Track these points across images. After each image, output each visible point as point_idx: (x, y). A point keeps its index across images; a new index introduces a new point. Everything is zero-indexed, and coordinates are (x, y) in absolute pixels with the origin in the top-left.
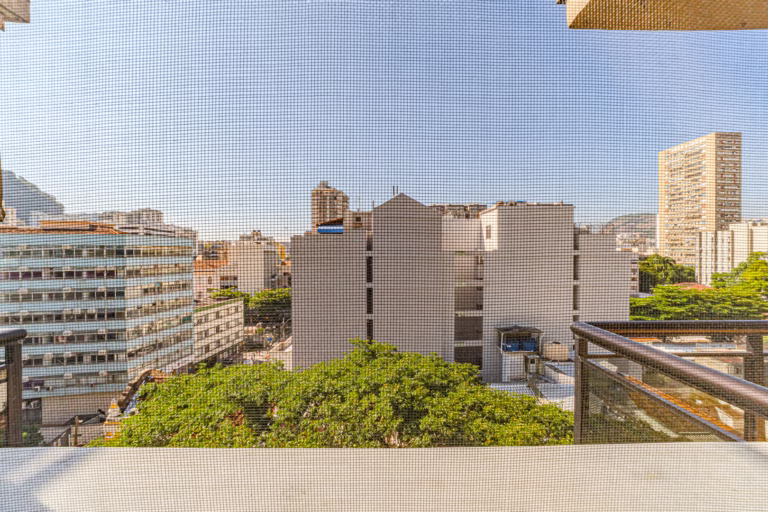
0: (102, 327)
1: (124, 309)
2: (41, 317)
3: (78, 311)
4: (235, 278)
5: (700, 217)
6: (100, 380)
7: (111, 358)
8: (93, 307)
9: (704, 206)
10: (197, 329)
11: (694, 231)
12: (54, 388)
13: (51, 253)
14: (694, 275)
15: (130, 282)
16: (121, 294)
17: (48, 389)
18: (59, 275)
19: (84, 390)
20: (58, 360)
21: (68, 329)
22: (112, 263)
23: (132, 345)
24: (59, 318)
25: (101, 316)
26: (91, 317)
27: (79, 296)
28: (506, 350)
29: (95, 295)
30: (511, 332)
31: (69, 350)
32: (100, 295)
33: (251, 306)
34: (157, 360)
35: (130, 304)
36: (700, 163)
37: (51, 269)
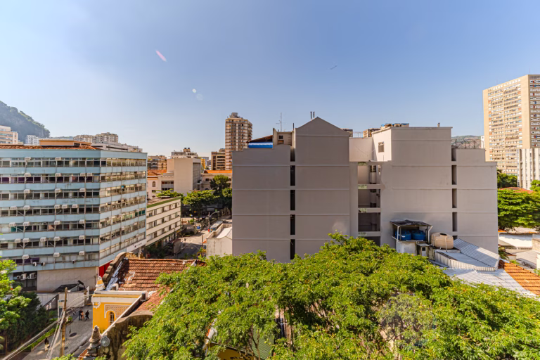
0: (82, 218)
1: (99, 205)
2: (38, 210)
3: (65, 206)
4: (172, 183)
5: (517, 138)
6: (79, 258)
7: (88, 241)
8: (76, 203)
9: (520, 129)
10: (149, 220)
11: (513, 148)
12: (46, 263)
13: (47, 164)
14: (516, 181)
15: (103, 185)
16: (97, 194)
17: (42, 264)
18: (52, 180)
19: (68, 266)
20: (50, 243)
21: (58, 219)
22: (90, 171)
23: (103, 232)
24: (51, 211)
25: (81, 211)
26: (74, 211)
27: (66, 195)
28: (402, 239)
29: (78, 194)
30: (404, 225)
31: (58, 236)
32: (81, 195)
33: (185, 203)
34: (120, 243)
35: (103, 202)
36: (516, 98)
37: (47, 175)
